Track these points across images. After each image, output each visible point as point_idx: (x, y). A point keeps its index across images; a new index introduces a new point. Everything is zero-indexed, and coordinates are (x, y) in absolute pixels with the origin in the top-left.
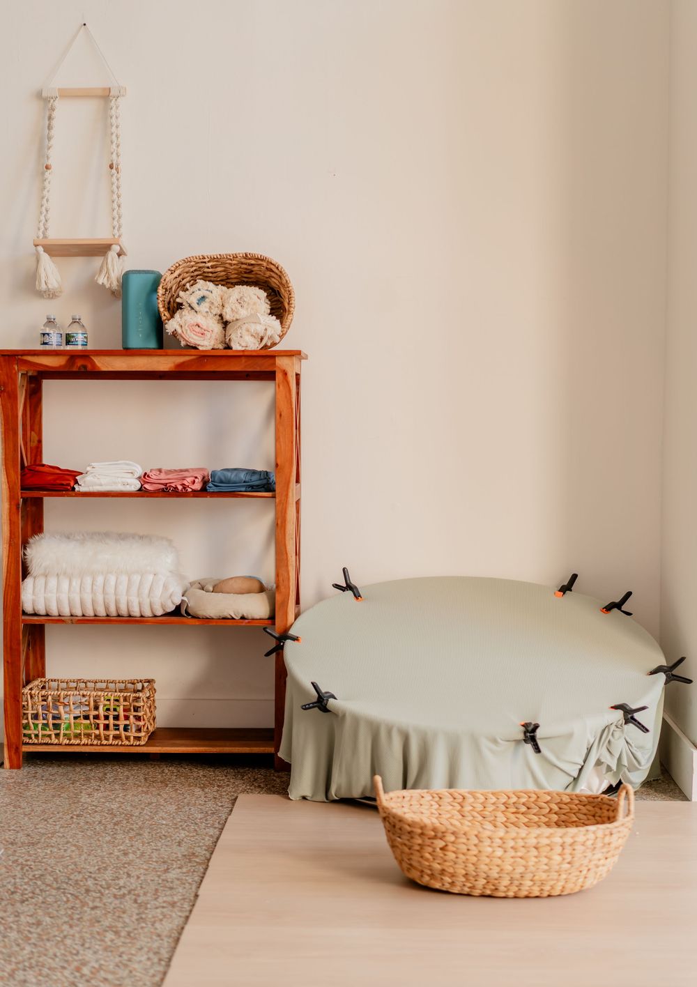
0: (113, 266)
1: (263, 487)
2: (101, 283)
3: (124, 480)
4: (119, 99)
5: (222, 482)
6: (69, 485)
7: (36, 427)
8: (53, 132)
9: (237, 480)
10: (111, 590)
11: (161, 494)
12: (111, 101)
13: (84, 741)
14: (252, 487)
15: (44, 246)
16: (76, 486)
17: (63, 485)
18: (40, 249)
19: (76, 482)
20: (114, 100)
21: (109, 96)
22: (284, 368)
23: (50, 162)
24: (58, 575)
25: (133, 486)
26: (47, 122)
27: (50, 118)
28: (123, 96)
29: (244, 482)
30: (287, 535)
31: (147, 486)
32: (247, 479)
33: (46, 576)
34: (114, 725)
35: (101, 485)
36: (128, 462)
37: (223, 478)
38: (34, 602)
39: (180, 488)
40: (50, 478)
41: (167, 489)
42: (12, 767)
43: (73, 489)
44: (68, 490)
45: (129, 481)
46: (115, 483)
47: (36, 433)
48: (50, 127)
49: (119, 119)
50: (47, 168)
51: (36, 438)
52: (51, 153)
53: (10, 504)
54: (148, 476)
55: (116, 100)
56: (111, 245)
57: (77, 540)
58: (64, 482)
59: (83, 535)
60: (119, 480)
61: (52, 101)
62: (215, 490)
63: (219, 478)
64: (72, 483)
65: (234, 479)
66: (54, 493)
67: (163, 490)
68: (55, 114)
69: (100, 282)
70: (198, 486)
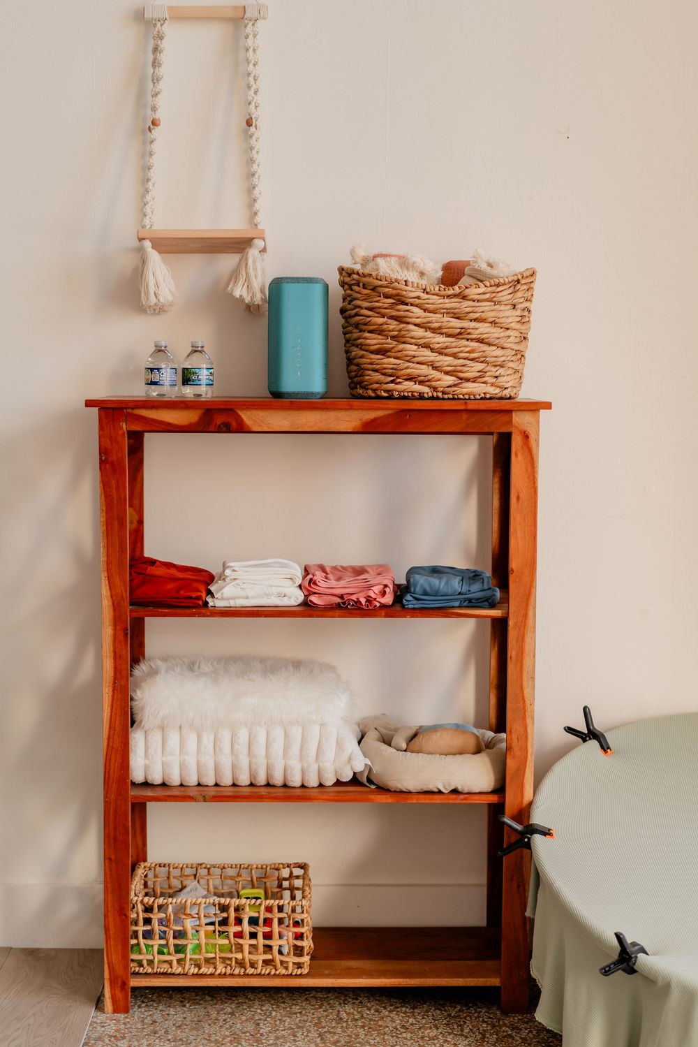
0: (255, 269)
1: (487, 600)
2: (238, 296)
3: (280, 590)
4: (259, 23)
5: (425, 593)
6: (199, 598)
7: (136, 502)
8: (162, 71)
9: (450, 591)
10: (261, 752)
11: (338, 612)
12: (246, 26)
13: (221, 969)
14: (470, 600)
15: (152, 240)
16: (209, 599)
17: (191, 598)
18: (147, 244)
19: (210, 593)
20: (250, 24)
21: (243, 18)
22: (525, 428)
23: (158, 115)
24: (180, 727)
25: (293, 599)
26: (151, 57)
27: (156, 50)
28: (264, 18)
29: (459, 594)
30: (525, 673)
31: (314, 599)
32: (464, 590)
33: (163, 730)
34: (265, 946)
35: (247, 598)
36: (281, 560)
37: (428, 589)
38: (146, 768)
39: (363, 601)
40: (170, 586)
41: (344, 603)
42: (116, 1011)
43: (206, 603)
44: (198, 606)
45: (287, 591)
46: (268, 595)
47: (135, 510)
48: (156, 64)
49: (257, 52)
50: (154, 123)
51: (136, 518)
52: (161, 101)
53: (115, 629)
54: (315, 583)
55: (253, 24)
56: (252, 239)
57: (206, 674)
58: (194, 595)
59: (212, 664)
60: (274, 590)
61: (159, 24)
62: (416, 606)
63: (422, 586)
64: (204, 595)
65: (445, 590)
66: (179, 611)
67: (338, 606)
68: (164, 44)
69: (237, 294)
70: (388, 599)
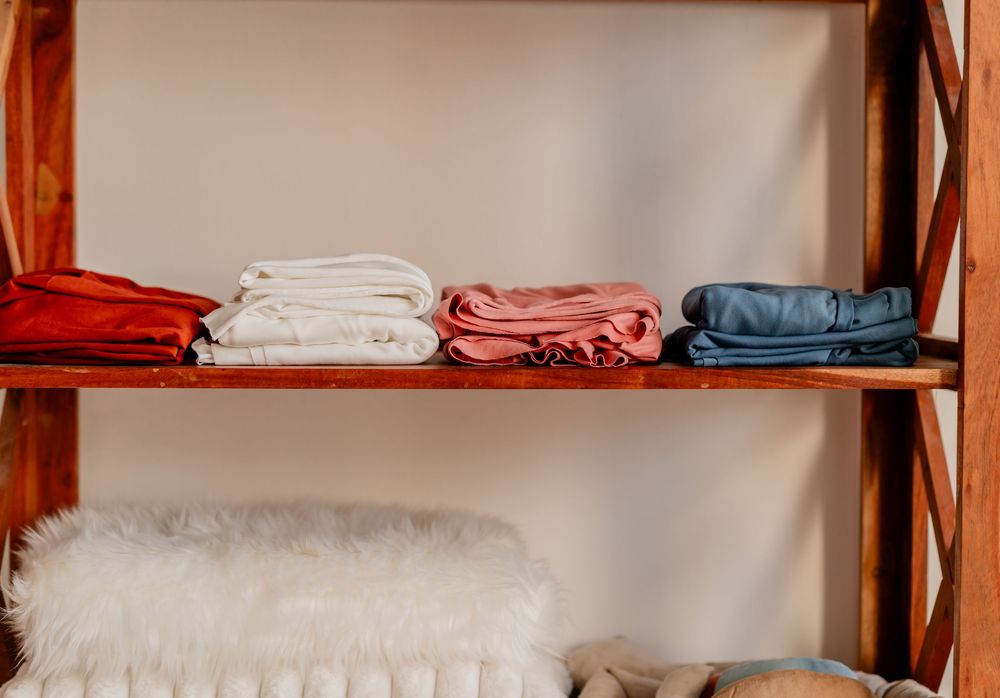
1: (899, 347)
3: (379, 322)
5: (745, 329)
6: (173, 341)
7: (55, 151)
9: (807, 322)
11: (526, 375)
14: (854, 347)
16: (200, 347)
17: (150, 340)
19: (202, 333)
24: (129, 670)
25: (410, 347)
29: (831, 330)
31: (463, 345)
32: (842, 320)
33: (87, 680)
35: (295, 342)
36: (383, 258)
37: (752, 317)
39: (589, 349)
40: (103, 315)
41: (540, 355)
43: (190, 357)
44: (170, 361)
45: (399, 326)
46: (347, 335)
47: (53, 169)
51: (55, 188)
54: (466, 310)
57: (197, 541)
58: (157, 332)
59: (218, 518)
60: (363, 322)
62: (722, 362)
63: (736, 310)
64: (185, 335)
65: (796, 319)
66: (116, 372)
67: (525, 361)
70: (648, 347)
